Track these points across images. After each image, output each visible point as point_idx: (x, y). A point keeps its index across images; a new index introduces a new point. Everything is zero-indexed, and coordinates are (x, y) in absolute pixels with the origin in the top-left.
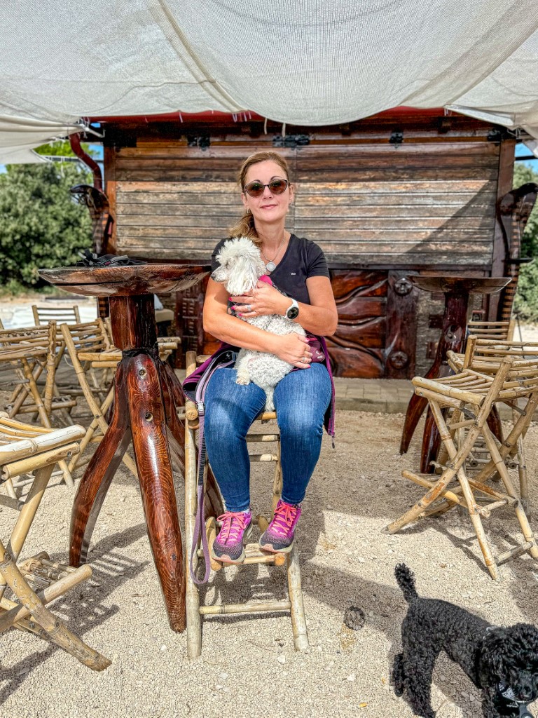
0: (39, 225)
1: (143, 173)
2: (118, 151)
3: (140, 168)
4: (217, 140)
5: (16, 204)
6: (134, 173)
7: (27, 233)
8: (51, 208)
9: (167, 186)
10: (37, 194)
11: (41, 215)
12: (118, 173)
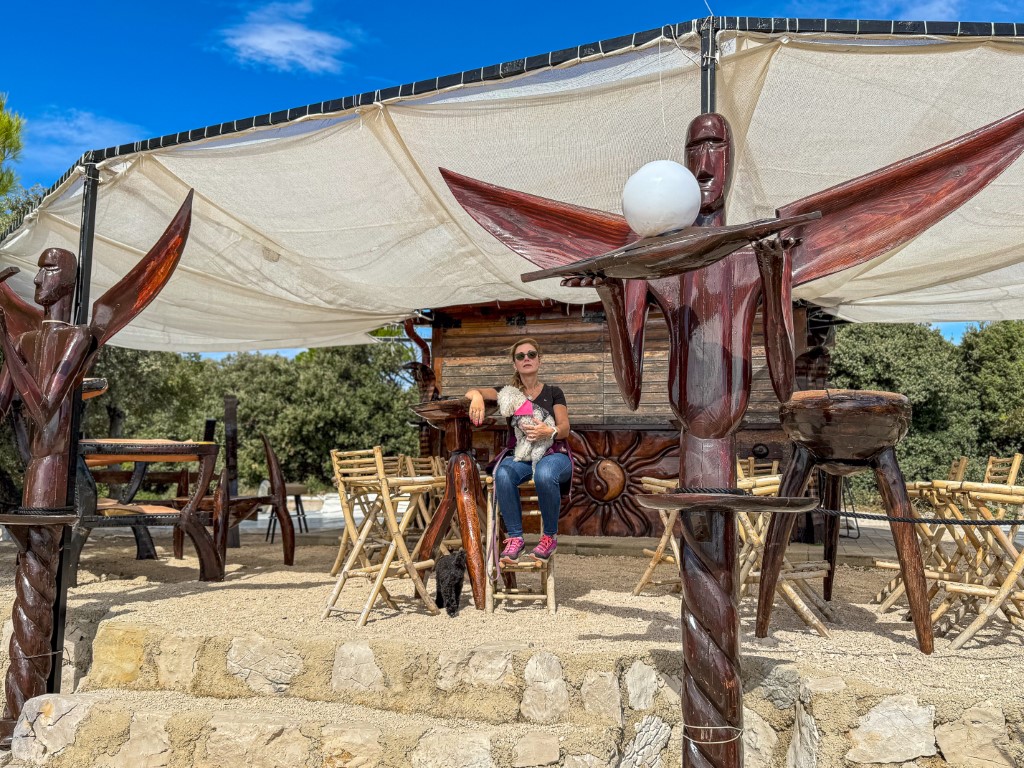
0: (346, 410)
1: (467, 349)
2: (445, 332)
3: (464, 345)
4: (532, 318)
5: (322, 387)
6: (459, 350)
7: (331, 420)
8: (360, 391)
9: (488, 360)
10: (345, 376)
11: (348, 398)
12: (444, 351)
